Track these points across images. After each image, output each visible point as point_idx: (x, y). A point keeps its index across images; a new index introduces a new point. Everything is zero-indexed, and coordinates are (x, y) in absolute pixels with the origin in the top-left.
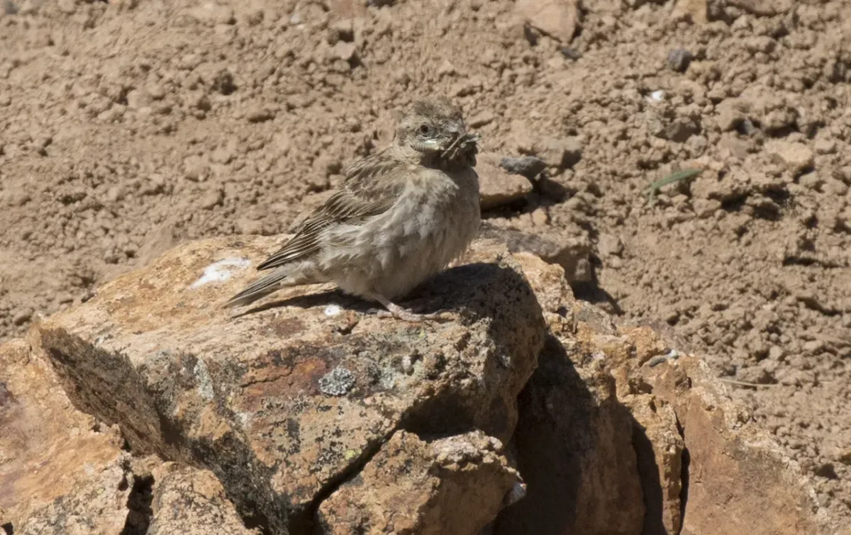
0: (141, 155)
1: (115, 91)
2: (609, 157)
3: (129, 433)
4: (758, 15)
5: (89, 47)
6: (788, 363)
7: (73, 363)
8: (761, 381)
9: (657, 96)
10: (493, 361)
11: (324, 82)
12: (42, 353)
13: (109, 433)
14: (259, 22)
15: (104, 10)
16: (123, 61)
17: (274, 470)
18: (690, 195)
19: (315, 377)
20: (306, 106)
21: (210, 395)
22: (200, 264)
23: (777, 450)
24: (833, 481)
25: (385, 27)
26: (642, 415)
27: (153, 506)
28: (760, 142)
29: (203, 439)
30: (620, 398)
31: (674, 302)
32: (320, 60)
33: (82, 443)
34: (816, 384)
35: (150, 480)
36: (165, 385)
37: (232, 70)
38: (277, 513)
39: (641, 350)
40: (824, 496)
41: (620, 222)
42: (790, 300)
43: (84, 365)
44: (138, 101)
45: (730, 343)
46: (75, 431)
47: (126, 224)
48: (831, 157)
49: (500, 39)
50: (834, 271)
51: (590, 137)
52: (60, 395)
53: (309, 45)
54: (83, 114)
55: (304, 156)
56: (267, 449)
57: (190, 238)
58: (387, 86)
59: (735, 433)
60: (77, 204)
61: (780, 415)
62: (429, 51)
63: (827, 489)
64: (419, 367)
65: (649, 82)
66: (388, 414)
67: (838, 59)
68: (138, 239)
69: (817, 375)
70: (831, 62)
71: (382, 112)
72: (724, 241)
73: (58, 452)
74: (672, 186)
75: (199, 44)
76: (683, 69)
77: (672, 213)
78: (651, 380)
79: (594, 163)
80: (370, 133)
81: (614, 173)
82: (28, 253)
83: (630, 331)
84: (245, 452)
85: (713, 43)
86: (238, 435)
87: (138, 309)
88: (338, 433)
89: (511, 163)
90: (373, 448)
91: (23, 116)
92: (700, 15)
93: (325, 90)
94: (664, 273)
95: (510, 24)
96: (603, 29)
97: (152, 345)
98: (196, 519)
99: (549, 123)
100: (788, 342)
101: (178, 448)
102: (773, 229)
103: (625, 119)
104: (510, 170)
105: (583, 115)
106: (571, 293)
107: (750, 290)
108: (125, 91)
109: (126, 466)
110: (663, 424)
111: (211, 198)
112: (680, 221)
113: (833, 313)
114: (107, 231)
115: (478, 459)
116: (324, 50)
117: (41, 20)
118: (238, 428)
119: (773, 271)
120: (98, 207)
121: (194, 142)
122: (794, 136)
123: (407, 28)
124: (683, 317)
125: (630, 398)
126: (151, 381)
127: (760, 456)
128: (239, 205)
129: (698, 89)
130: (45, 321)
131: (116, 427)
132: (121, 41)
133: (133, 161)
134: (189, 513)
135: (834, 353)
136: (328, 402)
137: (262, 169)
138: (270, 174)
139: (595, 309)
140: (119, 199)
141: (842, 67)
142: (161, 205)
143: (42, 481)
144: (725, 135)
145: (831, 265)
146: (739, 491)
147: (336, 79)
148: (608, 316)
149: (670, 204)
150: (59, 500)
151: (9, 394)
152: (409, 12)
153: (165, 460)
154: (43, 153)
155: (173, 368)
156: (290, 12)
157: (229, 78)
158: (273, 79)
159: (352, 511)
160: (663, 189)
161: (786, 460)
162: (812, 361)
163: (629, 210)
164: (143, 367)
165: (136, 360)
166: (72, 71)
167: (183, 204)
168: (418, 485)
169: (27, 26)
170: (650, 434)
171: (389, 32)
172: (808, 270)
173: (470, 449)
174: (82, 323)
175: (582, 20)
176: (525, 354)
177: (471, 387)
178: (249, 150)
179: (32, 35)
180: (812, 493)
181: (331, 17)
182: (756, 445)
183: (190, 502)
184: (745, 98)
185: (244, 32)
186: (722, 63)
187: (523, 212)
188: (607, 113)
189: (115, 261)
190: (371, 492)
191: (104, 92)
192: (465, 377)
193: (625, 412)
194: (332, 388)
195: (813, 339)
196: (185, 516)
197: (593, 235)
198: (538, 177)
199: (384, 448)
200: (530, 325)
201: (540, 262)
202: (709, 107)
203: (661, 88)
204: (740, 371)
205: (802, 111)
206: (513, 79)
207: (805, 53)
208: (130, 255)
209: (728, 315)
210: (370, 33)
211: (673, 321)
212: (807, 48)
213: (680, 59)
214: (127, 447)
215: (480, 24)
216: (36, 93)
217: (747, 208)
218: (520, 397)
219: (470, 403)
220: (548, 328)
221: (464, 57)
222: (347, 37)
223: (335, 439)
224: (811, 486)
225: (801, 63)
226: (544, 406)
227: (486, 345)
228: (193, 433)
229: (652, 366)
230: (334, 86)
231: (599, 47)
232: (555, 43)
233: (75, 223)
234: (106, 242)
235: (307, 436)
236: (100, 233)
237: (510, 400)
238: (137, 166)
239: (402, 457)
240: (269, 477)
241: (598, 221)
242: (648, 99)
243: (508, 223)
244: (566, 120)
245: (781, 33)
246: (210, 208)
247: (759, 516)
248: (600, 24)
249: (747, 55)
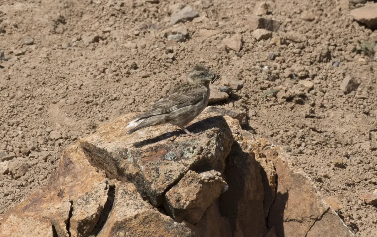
0: (110, 89)
1: (101, 69)
2: (251, 86)
3: (108, 173)
4: (296, 42)
5: (94, 56)
6: (307, 148)
7: (90, 152)
8: (299, 153)
9: (266, 68)
10: (218, 149)
11: (165, 65)
12: (81, 149)
13: (101, 173)
14: (145, 47)
15: (98, 45)
16: (104, 60)
17: (152, 183)
18: (276, 97)
19: (164, 155)
20: (159, 73)
21: (132, 161)
22: (128, 121)
23: (304, 174)
24: (321, 183)
25: (183, 48)
26: (263, 164)
27: (115, 194)
28: (298, 81)
29: (130, 174)
30: (256, 159)
31: (272, 130)
32: (163, 59)
33: (93, 176)
34: (316, 154)
35: (114, 187)
36: (118, 158)
37: (137, 62)
38: (153, 196)
39: (263, 145)
40: (319, 188)
41: (255, 106)
42: (307, 128)
43: (94, 152)
44: (109, 72)
45: (289, 142)
46: (91, 172)
47: (105, 109)
48: (319, 85)
49: (218, 51)
50: (321, 120)
51: (246, 80)
52: (87, 162)
53: (160, 54)
54: (92, 76)
55: (159, 88)
56: (150, 177)
57: (125, 113)
58: (184, 66)
59: (292, 169)
60: (91, 104)
61: (305, 164)
62: (197, 55)
63: (320, 186)
64: (195, 151)
65: (263, 63)
66: (186, 165)
67: (321, 56)
68: (109, 114)
69: (316, 151)
70: (318, 56)
71: (183, 74)
72: (287, 111)
73: (86, 179)
74: (271, 95)
75: (127, 55)
76: (274, 59)
77: (271, 103)
78: (266, 153)
79: (247, 88)
80: (179, 80)
81: (253, 91)
82: (76, 119)
83: (259, 139)
84: (143, 178)
85: (283, 51)
86: (141, 173)
87: (110, 135)
88: (171, 171)
89: (222, 89)
90: (182, 176)
91: (74, 77)
92: (278, 43)
93: (165, 68)
94: (269, 121)
95: (221, 47)
96: (249, 48)
97: (114, 146)
98: (128, 198)
99: (233, 77)
100: (307, 141)
101: (122, 177)
102: (302, 107)
103: (256, 75)
104: (222, 91)
105: (244, 74)
106: (241, 128)
107: (295, 126)
108: (105, 69)
109: (107, 183)
110: (270, 167)
111: (131, 101)
112: (274, 105)
113: (320, 132)
114: (100, 111)
115: (214, 178)
116: (164, 55)
117: (79, 48)
118: (141, 170)
119: (302, 120)
120: (97, 105)
121: (125, 84)
122: (308, 79)
123: (190, 48)
124: (275, 134)
125: (260, 159)
126: (114, 157)
127: (299, 176)
128: (140, 103)
129: (278, 65)
130: (81, 139)
131: (104, 171)
132: (103, 54)
133: (107, 90)
134: (126, 197)
135: (321, 144)
136: (168, 162)
137: (146, 92)
138: (149, 93)
139: (248, 132)
140: (103, 102)
141: (322, 58)
142: (116, 103)
143: (81, 188)
144: (287, 79)
145: (320, 118)
146: (293, 187)
147: (169, 64)
148: (252, 135)
149: (271, 100)
150: (87, 193)
151: (71, 162)
152: (190, 44)
153: (119, 180)
154: (80, 89)
155: (121, 153)
156: (154, 44)
157: (136, 65)
158: (149, 65)
159: (176, 195)
160: (268, 96)
161: (307, 177)
162: (315, 147)
163: (258, 102)
164: (111, 153)
165: (109, 150)
166: (88, 64)
167: (123, 103)
168: (196, 187)
169: (74, 50)
170: (266, 170)
171: (184, 50)
172: (313, 119)
173: (211, 175)
174: (93, 140)
175: (243, 45)
176: (227, 146)
177: (211, 157)
178: (142, 86)
179: (76, 53)
180: (315, 187)
181: (167, 45)
182: (298, 173)
183: (126, 193)
184: (292, 68)
185: (140, 51)
186: (285, 57)
187: (226, 104)
188: (251, 73)
189: (103, 121)
190: (181, 189)
191: (98, 70)
192: (209, 154)
193: (258, 163)
194: (169, 158)
195: (315, 140)
196: (125, 197)
197: (247, 110)
198: (230, 93)
199: (185, 176)
200: (229, 138)
201: (231, 118)
202: (282, 71)
203: (267, 65)
204: (293, 150)
205: (310, 71)
206: (222, 63)
207: (311, 54)
208: (107, 119)
209: (289, 133)
210: (178, 50)
211: (272, 136)
212: (311, 52)
213: (273, 56)
214: (107, 177)
215: (212, 47)
216: (78, 70)
217: (294, 101)
218: (226, 159)
219: (211, 161)
220: (234, 138)
221: (207, 57)
222: (171, 51)
223: (170, 173)
224: (314, 185)
225: (309, 57)
226: (233, 162)
227: (216, 144)
228: (127, 172)
229: (266, 149)
230: (168, 66)
231: (248, 53)
232: (235, 52)
233: (90, 109)
234: (100, 115)
235: (162, 173)
236: (98, 112)
237: (223, 161)
238: (109, 92)
239: (191, 178)
240: (151, 185)
241: (249, 106)
242: (263, 69)
243: (222, 107)
244: (238, 75)
245: (303, 48)
246: (131, 104)
247: (299, 194)
248: (248, 46)
249: (293, 55)
